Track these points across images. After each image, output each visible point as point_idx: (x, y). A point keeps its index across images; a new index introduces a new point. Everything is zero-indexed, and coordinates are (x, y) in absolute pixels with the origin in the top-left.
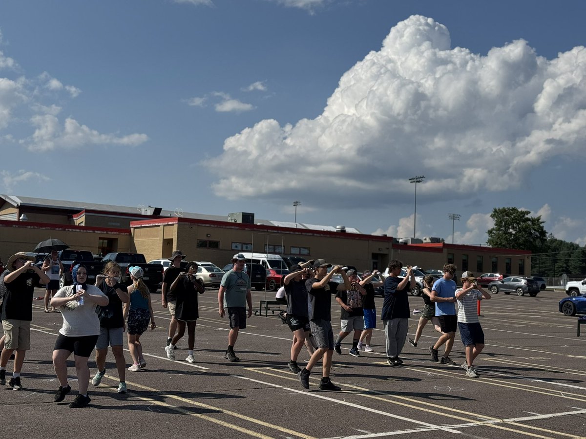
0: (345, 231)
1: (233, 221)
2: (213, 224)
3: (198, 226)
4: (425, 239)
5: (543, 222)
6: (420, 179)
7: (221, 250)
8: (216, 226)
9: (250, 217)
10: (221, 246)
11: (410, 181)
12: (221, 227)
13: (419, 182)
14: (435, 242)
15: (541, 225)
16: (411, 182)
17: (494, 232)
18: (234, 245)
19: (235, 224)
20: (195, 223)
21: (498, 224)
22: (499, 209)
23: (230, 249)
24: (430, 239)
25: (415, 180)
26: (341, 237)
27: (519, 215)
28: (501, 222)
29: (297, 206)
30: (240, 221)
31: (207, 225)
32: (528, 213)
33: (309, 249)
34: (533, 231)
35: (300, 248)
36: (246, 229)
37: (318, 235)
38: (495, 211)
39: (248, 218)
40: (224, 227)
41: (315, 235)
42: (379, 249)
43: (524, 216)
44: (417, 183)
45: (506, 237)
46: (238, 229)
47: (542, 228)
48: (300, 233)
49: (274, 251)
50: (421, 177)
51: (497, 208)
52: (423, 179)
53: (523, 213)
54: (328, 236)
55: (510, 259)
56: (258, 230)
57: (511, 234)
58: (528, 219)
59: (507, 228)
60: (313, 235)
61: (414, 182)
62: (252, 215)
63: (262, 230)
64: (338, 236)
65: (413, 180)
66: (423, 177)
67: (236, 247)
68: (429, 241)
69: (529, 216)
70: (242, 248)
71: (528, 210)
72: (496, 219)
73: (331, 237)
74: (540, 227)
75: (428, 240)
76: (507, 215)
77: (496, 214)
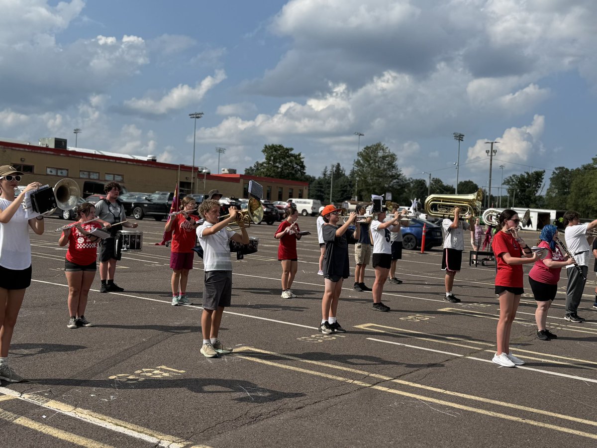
0: (155, 160)
1: (45, 146)
2: (28, 149)
3: (12, 149)
4: (224, 170)
5: (303, 158)
6: (200, 116)
7: (36, 174)
8: (30, 150)
9: (63, 143)
10: (35, 171)
11: (190, 116)
12: (36, 151)
13: (198, 117)
14: (232, 173)
15: (302, 160)
16: (191, 118)
17: (265, 165)
18: (49, 170)
19: (47, 149)
20: (8, 146)
21: (268, 159)
22: (269, 146)
23: (45, 174)
24: (228, 170)
25: (195, 116)
26: (153, 166)
27: (285, 151)
28: (270, 157)
29: (78, 134)
30: (52, 146)
31: (21, 149)
32: (292, 149)
33: (122, 176)
34: (295, 166)
35: (114, 175)
36: (62, 154)
37: (131, 163)
38: (266, 147)
39: (60, 144)
40: (39, 151)
41: (129, 163)
42: (186, 178)
43: (288, 152)
44: (197, 119)
45: (274, 170)
46: (53, 154)
47: (302, 162)
48: (114, 161)
49: (89, 177)
50: (200, 114)
51: (267, 145)
52: (202, 115)
53: (288, 150)
54: (141, 164)
55: (292, 189)
56: (74, 156)
57: (278, 167)
58: (292, 155)
59: (275, 161)
60: (127, 163)
61: (194, 117)
62: (65, 141)
63: (78, 156)
64: (150, 165)
65: (192, 116)
66: (202, 114)
67: (51, 172)
68: (228, 172)
69: (292, 152)
70: (57, 173)
71: (292, 147)
72: (266, 154)
73: (143, 166)
74: (301, 161)
75: (226, 171)
76: (276, 151)
77: (267, 149)
